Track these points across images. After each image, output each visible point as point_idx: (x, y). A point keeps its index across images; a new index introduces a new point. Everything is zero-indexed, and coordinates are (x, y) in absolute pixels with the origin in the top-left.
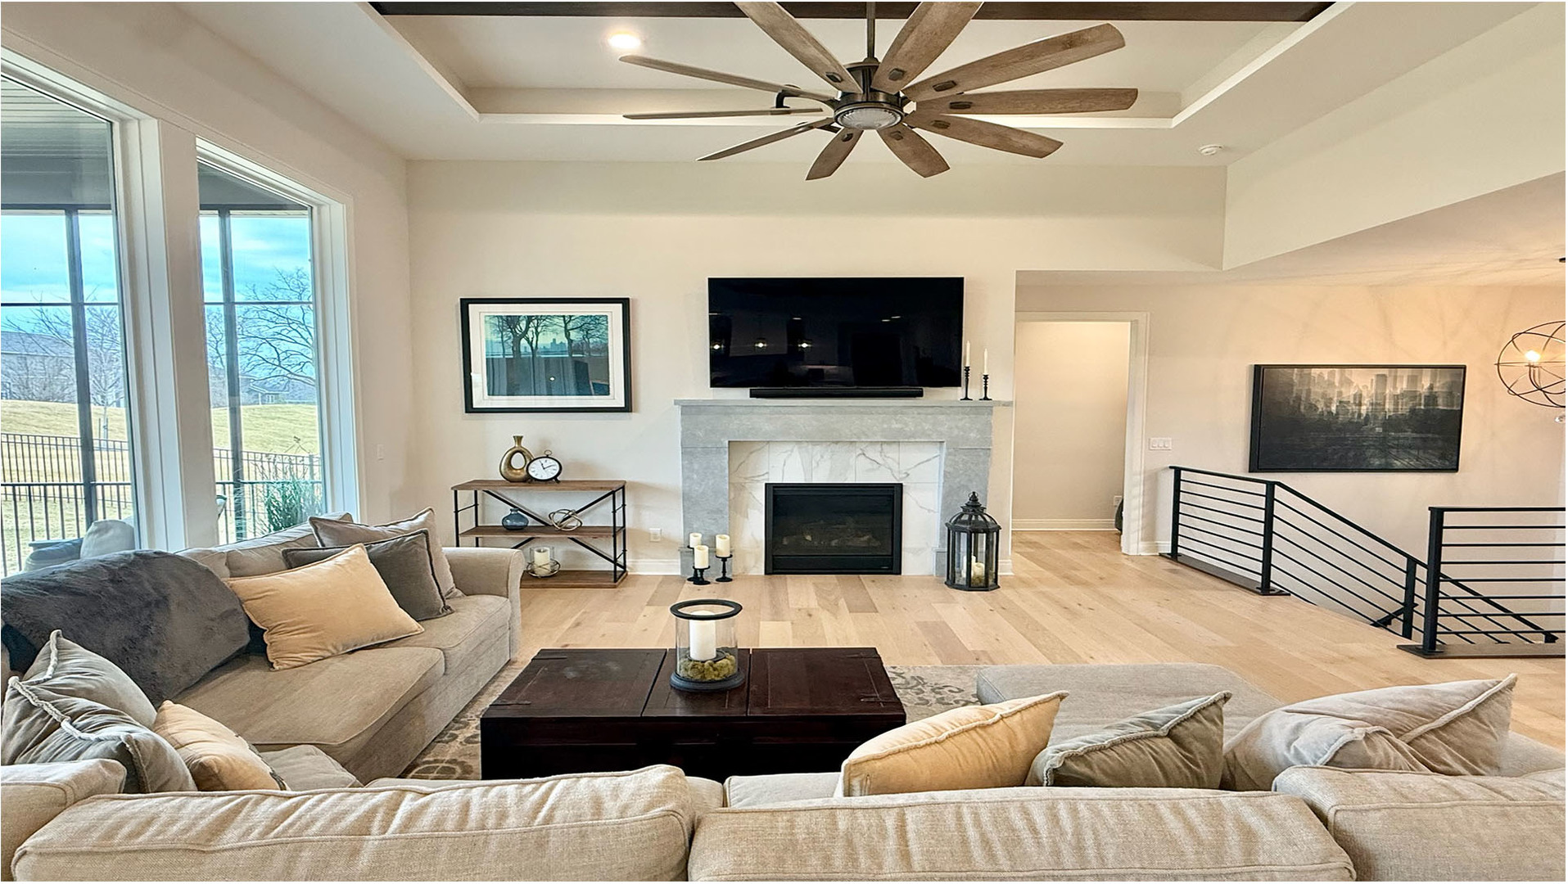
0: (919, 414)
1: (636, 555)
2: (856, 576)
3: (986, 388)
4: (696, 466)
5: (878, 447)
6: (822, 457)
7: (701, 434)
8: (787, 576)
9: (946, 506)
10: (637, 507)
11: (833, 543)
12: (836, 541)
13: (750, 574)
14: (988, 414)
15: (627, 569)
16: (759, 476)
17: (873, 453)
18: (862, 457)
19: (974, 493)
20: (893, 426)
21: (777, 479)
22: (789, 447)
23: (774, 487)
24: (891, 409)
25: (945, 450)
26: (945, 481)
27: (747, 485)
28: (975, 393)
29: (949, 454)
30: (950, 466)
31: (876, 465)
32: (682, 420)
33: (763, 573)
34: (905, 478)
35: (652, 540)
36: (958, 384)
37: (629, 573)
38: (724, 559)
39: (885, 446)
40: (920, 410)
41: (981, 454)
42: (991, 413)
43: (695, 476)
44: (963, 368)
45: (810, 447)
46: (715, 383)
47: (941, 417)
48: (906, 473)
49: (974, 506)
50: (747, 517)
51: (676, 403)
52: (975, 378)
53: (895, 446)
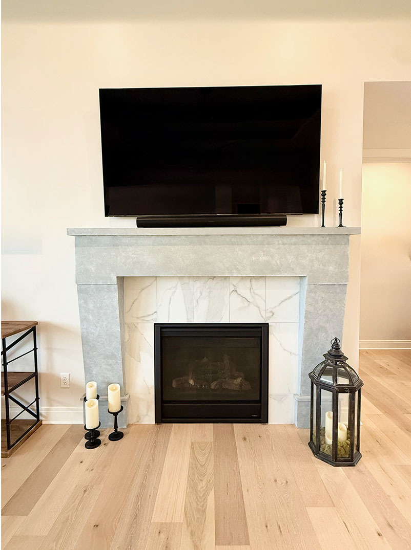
0: (284, 244)
1: (50, 402)
2: (230, 424)
3: (341, 215)
4: (91, 306)
5: (248, 283)
6: (201, 294)
7: (92, 268)
8: (174, 424)
9: (307, 352)
10: (50, 349)
11: (213, 386)
12: (215, 383)
13: (142, 423)
14: (345, 244)
15: (41, 418)
16: (149, 315)
17: (244, 289)
18: (234, 294)
19: (336, 339)
20: (261, 259)
21: (163, 320)
22: (173, 283)
23: (162, 328)
24: (260, 238)
25: (305, 286)
26: (306, 322)
27: (139, 326)
28: (331, 220)
29: (310, 291)
30: (311, 305)
31: (246, 304)
32: (76, 253)
33: (154, 423)
34: (270, 317)
35: (63, 385)
36: (316, 212)
37: (43, 423)
38: (115, 414)
39: (254, 282)
40: (285, 240)
41: (338, 291)
42: (347, 242)
43: (91, 317)
44: (321, 193)
45: (191, 282)
46: (110, 211)
47: (304, 248)
48: (271, 312)
49: (336, 356)
50: (140, 362)
51: (69, 232)
52: (330, 204)
53: (261, 282)
